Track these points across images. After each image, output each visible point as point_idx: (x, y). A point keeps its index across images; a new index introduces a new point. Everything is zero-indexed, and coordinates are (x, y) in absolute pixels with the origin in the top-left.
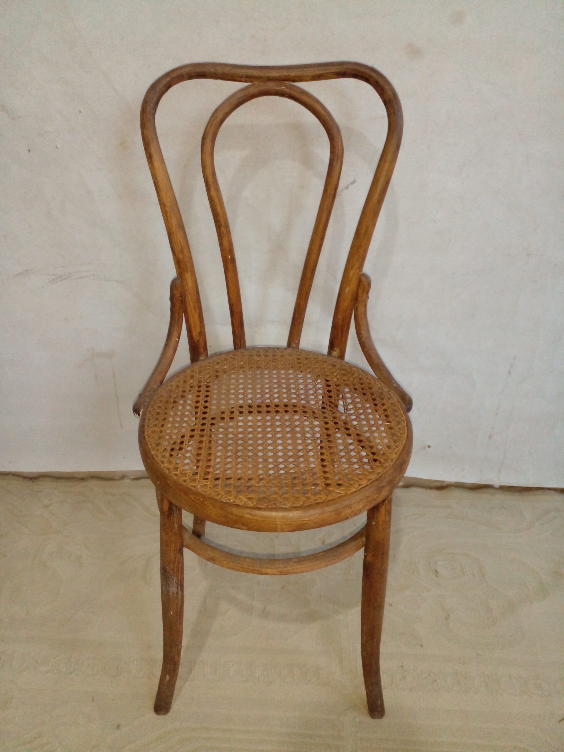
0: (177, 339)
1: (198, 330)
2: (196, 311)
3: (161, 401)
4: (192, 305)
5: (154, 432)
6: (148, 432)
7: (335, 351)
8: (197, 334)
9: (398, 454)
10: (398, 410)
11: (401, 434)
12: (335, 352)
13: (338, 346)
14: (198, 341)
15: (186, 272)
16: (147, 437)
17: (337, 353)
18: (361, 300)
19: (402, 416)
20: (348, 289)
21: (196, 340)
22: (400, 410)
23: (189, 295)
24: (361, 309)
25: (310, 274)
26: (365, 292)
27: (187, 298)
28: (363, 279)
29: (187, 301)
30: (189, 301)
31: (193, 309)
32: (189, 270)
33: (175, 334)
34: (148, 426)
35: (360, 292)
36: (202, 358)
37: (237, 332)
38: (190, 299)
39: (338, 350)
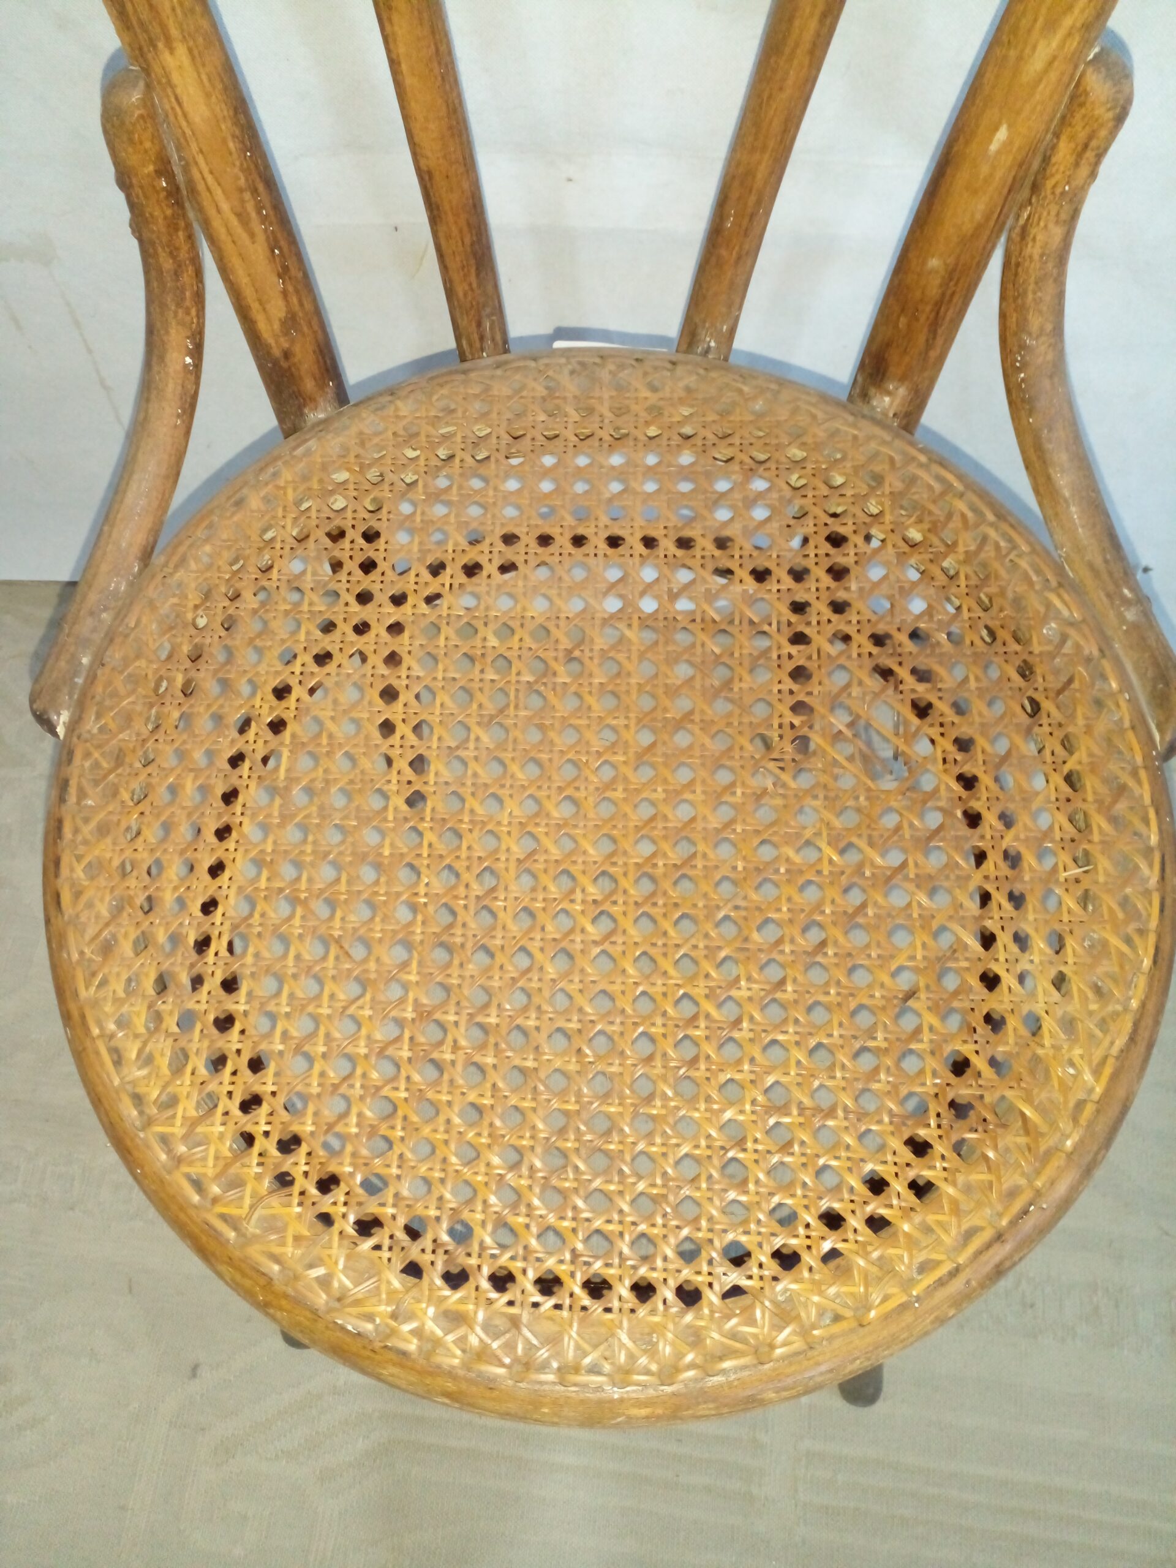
0: (188, 360)
1: (277, 309)
2: (252, 235)
3: (135, 680)
4: (225, 206)
5: (95, 869)
6: (72, 870)
7: (889, 393)
8: (277, 326)
9: (1108, 1071)
10: (1131, 783)
11: (1128, 941)
12: (887, 399)
13: (902, 379)
14: (287, 355)
15: (160, 45)
16: (66, 897)
17: (898, 401)
18: (1058, 191)
19: (1146, 821)
20: (1002, 134)
21: (277, 352)
22: (1139, 782)
23: (201, 160)
24: (1045, 234)
25: (813, 25)
26: (1090, 155)
27: (196, 175)
28: (1097, 86)
29: (201, 187)
30: (208, 189)
31: (234, 222)
32: (174, 32)
33: (176, 337)
34: (76, 831)
35: (1064, 152)
36: (315, 416)
37: (460, 289)
38: (210, 179)
39: (902, 391)
